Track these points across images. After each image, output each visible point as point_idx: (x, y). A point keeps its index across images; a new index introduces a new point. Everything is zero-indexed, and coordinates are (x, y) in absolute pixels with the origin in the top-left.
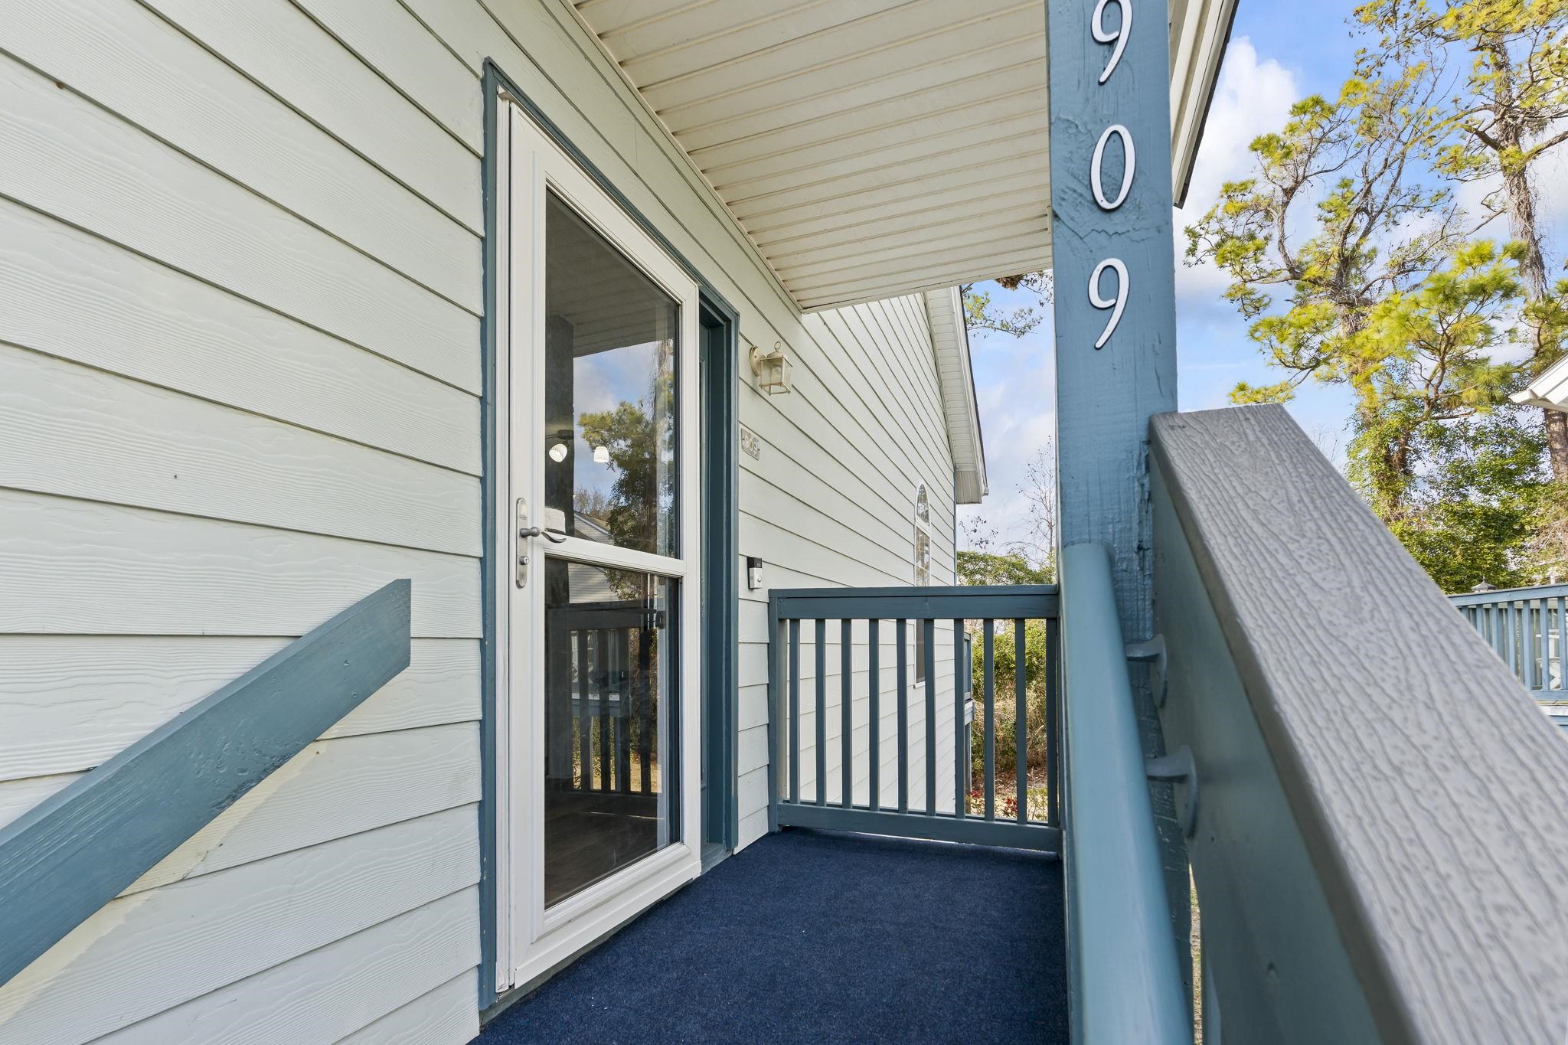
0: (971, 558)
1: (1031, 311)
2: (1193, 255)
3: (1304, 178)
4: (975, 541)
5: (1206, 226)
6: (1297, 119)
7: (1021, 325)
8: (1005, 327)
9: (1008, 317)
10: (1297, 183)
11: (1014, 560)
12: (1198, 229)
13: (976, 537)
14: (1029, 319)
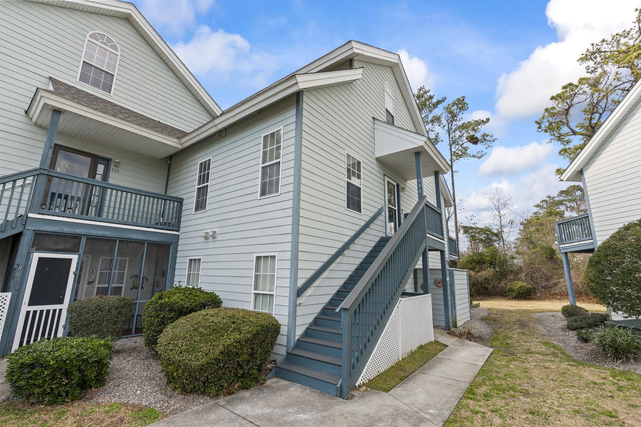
0: (470, 228)
1: (482, 151)
2: (540, 129)
3: (572, 105)
4: (472, 223)
5: (542, 120)
6: (564, 90)
7: (479, 155)
8: (474, 156)
9: (475, 153)
10: (569, 108)
11: (487, 229)
12: (540, 121)
13: (472, 222)
14: (482, 154)
